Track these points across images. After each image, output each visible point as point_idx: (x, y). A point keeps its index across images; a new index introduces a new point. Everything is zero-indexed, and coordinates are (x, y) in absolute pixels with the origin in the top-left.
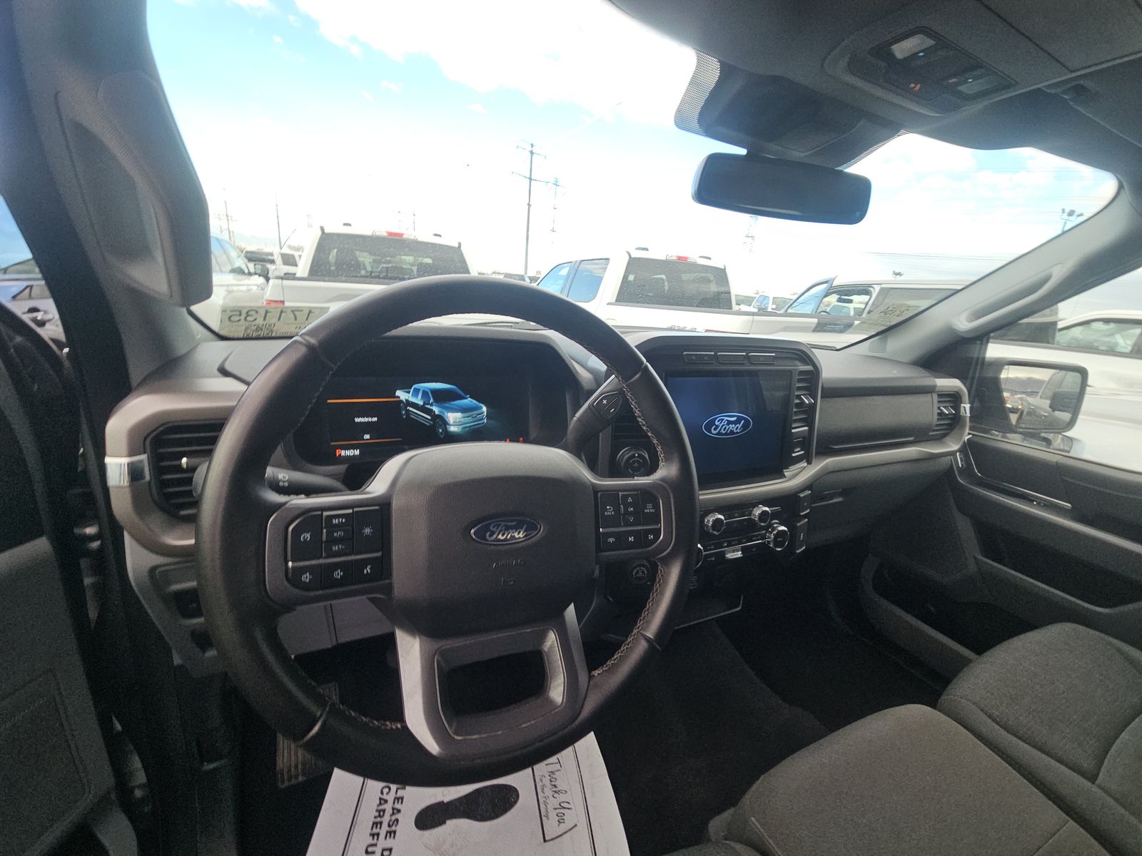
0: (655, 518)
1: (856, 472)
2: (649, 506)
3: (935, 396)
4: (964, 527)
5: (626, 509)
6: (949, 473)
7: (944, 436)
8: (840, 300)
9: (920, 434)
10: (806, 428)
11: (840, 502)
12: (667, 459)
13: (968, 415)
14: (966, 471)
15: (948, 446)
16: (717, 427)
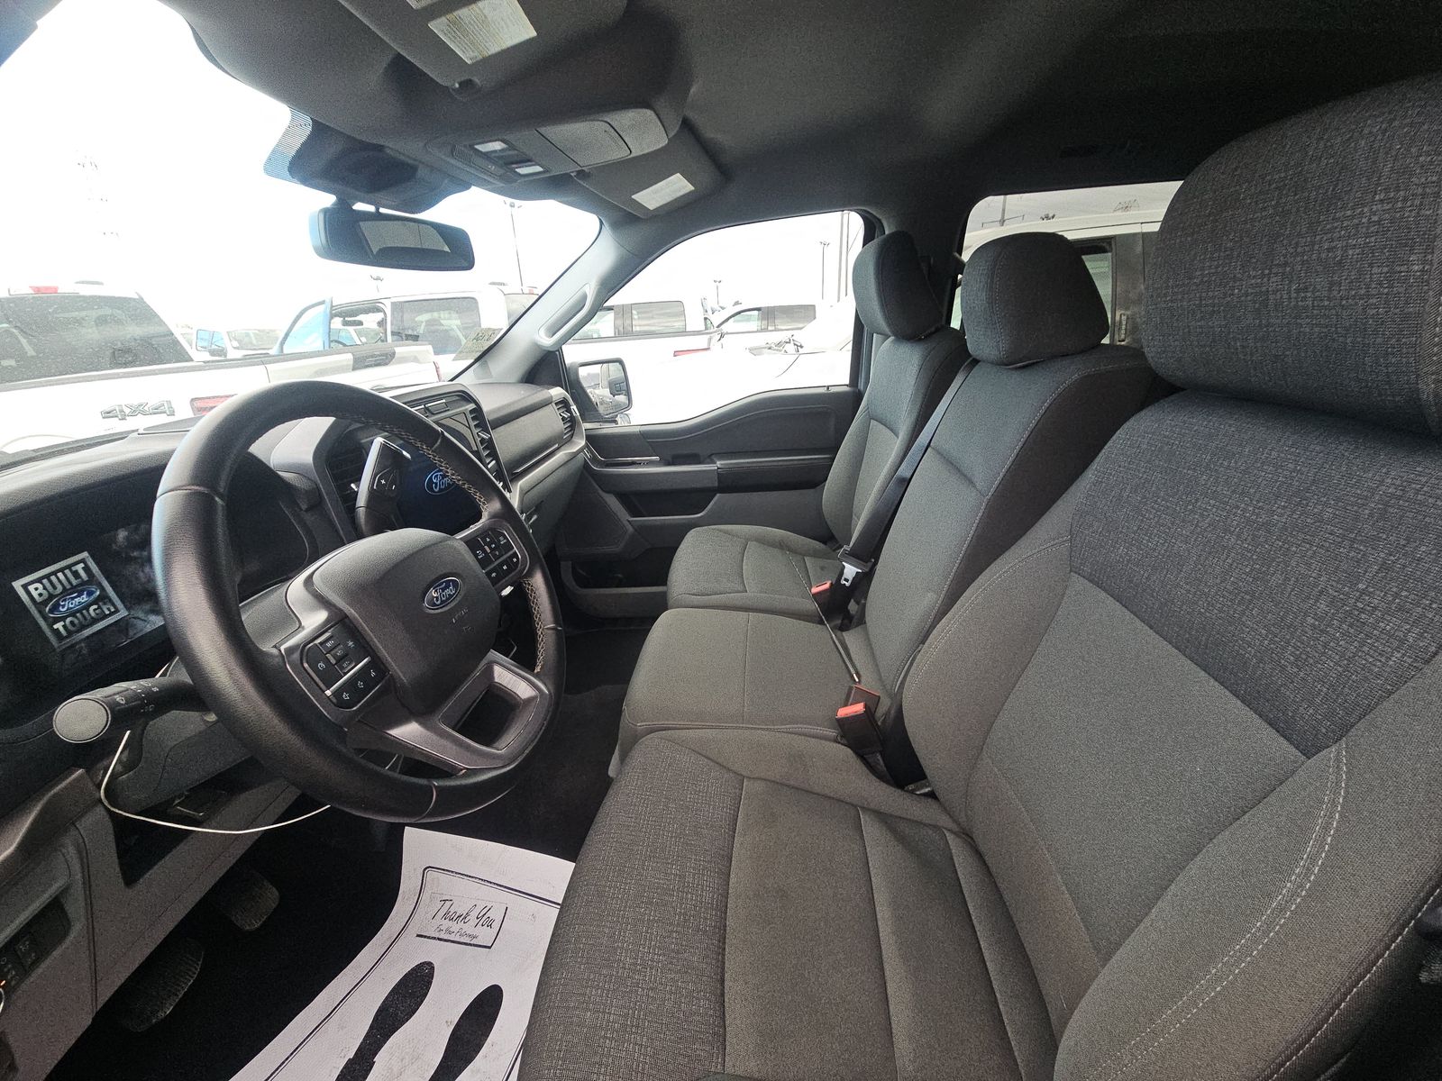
0: (508, 547)
1: (538, 487)
2: (501, 538)
3: (553, 404)
4: (613, 502)
5: (490, 548)
6: (586, 466)
7: (572, 436)
8: (346, 323)
9: (560, 441)
10: (494, 462)
11: (536, 520)
12: (488, 500)
13: (578, 414)
14: (594, 459)
15: (576, 444)
16: (436, 484)
